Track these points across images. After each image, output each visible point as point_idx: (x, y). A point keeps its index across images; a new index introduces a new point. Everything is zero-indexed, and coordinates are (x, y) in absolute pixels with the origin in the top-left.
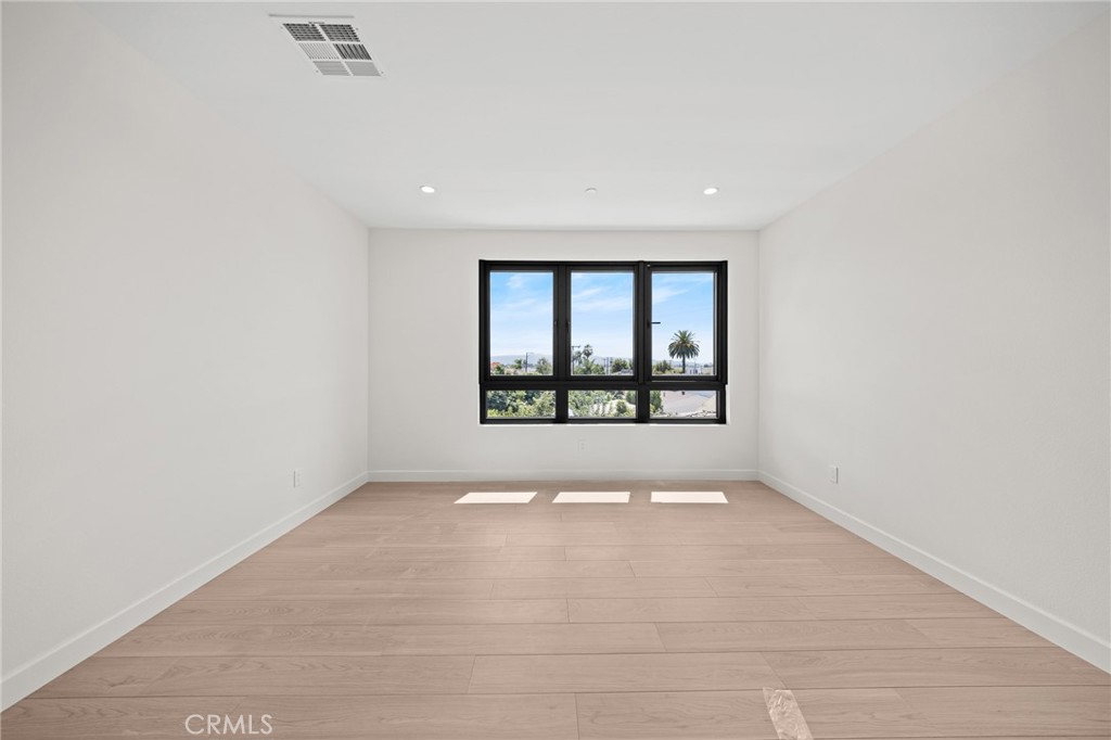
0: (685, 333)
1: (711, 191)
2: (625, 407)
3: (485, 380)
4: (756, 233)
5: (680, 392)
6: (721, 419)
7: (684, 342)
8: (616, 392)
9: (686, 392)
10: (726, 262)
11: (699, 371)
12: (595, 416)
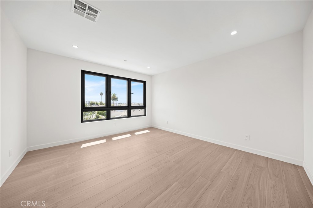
0: (114, 94)
1: (149, 68)
2: (99, 116)
3: (83, 108)
4: (151, 76)
5: (114, 111)
6: (145, 115)
7: (114, 97)
8: (93, 112)
9: (116, 111)
10: (146, 81)
11: (118, 105)
12: (90, 120)
